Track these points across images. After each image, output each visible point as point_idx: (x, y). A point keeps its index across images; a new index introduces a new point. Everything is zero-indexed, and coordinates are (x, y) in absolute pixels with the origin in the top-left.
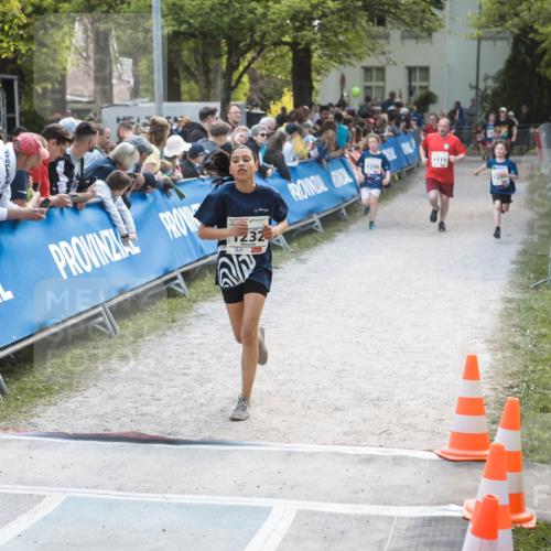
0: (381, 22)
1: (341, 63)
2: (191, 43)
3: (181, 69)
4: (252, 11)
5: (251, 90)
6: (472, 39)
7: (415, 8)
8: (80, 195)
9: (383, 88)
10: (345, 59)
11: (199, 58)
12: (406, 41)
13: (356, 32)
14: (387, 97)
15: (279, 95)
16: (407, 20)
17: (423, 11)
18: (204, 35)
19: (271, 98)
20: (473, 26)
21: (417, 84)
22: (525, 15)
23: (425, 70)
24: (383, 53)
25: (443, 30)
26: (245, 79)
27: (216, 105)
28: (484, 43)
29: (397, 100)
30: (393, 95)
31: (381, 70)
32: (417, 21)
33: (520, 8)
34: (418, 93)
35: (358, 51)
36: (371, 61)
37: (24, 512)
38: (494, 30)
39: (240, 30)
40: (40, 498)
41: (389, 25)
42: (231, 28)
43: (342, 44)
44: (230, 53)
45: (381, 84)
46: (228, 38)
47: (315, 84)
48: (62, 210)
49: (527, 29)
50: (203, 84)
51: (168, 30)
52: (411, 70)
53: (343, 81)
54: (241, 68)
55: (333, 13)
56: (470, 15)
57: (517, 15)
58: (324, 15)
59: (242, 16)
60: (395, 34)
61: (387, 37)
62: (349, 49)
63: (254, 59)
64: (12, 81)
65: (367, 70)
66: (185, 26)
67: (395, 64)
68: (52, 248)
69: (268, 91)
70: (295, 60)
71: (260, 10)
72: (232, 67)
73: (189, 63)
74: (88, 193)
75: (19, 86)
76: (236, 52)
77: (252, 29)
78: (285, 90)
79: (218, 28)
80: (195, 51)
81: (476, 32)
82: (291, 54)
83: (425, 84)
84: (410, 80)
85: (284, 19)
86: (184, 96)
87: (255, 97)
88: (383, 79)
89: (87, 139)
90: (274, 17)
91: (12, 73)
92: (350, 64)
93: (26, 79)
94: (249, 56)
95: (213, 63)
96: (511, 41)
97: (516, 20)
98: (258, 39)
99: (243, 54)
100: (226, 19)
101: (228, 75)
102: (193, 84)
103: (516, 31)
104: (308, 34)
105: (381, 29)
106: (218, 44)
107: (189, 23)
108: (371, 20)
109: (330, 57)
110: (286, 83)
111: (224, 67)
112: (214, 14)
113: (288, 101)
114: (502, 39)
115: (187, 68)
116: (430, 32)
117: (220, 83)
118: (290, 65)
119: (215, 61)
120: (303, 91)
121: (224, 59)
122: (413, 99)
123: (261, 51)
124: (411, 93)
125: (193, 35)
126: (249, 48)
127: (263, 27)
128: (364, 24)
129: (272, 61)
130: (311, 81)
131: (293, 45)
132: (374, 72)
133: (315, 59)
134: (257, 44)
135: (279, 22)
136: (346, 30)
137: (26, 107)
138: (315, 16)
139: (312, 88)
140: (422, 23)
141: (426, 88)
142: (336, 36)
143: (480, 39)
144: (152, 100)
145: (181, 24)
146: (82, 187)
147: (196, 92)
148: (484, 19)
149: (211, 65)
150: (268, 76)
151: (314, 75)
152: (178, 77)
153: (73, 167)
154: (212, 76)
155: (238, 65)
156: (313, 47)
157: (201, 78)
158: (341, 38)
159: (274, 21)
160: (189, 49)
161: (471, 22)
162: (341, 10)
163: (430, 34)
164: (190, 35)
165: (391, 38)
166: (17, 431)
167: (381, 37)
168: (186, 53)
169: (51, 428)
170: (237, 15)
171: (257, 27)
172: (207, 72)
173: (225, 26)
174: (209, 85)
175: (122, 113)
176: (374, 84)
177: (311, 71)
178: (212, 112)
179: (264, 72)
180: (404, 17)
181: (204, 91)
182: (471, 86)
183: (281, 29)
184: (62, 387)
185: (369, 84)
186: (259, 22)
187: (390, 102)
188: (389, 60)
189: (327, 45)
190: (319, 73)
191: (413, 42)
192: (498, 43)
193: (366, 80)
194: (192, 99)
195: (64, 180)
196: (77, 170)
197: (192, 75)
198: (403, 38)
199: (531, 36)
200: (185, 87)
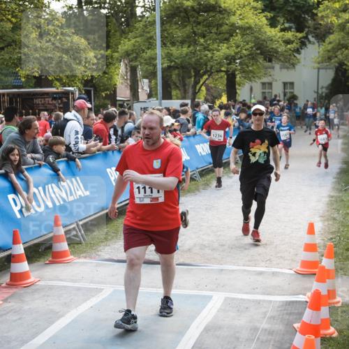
0: (270, 61)
1: (251, 81)
2: (176, 72)
3: (172, 84)
4: (206, 56)
5: (207, 94)
6: (314, 68)
7: (286, 53)
8: (122, 145)
9: (271, 93)
10: (252, 79)
11: (180, 78)
12: (283, 70)
13: (258, 65)
14: (273, 97)
15: (220, 96)
16: (282, 59)
17: (290, 55)
18: (183, 67)
19: (216, 98)
20: (315, 62)
21: (287, 91)
22: (340, 57)
23: (292, 84)
24: (270, 75)
25: (300, 64)
26: (203, 88)
27: (189, 102)
28: (321, 71)
29: (278, 98)
30: (276, 96)
31: (270, 84)
32: (287, 60)
33: (337, 54)
34: (288, 95)
35: (259, 75)
36: (265, 80)
37: (93, 296)
38: (325, 64)
39: (200, 65)
40: (101, 290)
41: (274, 62)
42: (196, 64)
43: (251, 71)
44: (195, 76)
45: (270, 91)
46: (195, 69)
47: (238, 91)
48: (113, 151)
49: (341, 64)
50: (182, 91)
51: (165, 65)
52: (285, 84)
53: (251, 89)
54: (201, 83)
55: (245, 56)
56: (313, 57)
57: (336, 57)
58: (241, 57)
59: (201, 58)
60: (277, 66)
61: (273, 68)
62: (254, 74)
63: (207, 79)
64: (90, 91)
65: (263, 84)
66: (173, 63)
67: (276, 81)
68: (108, 170)
69: (215, 94)
70: (228, 79)
71: (210, 55)
72: (196, 83)
73: (175, 81)
74: (126, 144)
75: (94, 93)
76: (198, 76)
77: (206, 65)
78: (223, 94)
79: (189, 64)
80: (178, 75)
81: (316, 65)
82: (226, 76)
83: (292, 91)
84: (284, 89)
85: (221, 59)
86: (174, 97)
87: (209, 98)
88: (271, 89)
89: (123, 117)
90: (217, 58)
91: (91, 87)
92: (255, 81)
93: (98, 90)
94: (205, 77)
95: (187, 81)
96: (334, 69)
97: (336, 59)
98: (209, 69)
99: (202, 76)
100: (193, 60)
101: (194, 87)
102: (178, 91)
103: (337, 65)
104: (233, 66)
105: (270, 64)
106: (190, 72)
107: (175, 62)
108: (265, 59)
109: (245, 78)
110: (223, 91)
111: (192, 82)
112: (187, 57)
113: (224, 99)
114: (330, 68)
115: (175, 84)
116: (293, 65)
117: (190, 91)
118: (225, 82)
119: (189, 80)
120: (232, 94)
121: (193, 79)
122: (286, 98)
123: (210, 75)
124: (285, 95)
125: (177, 68)
126: (205, 73)
127: (211, 63)
128: (261, 61)
129: (216, 80)
130: (235, 89)
131: (226, 72)
132: (267, 85)
133: (238, 79)
134: (209, 71)
135: (219, 60)
136: (253, 64)
137: (98, 103)
138: (237, 58)
139: (236, 93)
140: (289, 61)
141: (292, 93)
142: (248, 67)
143: (319, 69)
144: (157, 99)
145: (171, 62)
146: (123, 141)
147: (179, 95)
148: (320, 59)
149: (186, 82)
150: (215, 87)
151: (237, 86)
152: (170, 88)
153: (117, 131)
154: (187, 87)
155: (199, 82)
156: (237, 73)
157: (182, 88)
158: (250, 68)
159: (216, 60)
160: (176, 74)
161: (314, 60)
162: (250, 55)
163: (294, 66)
164: (176, 67)
165: (275, 69)
166: (91, 258)
167: (270, 68)
168: (174, 76)
169: (107, 257)
170: (198, 57)
171: (209, 64)
172: (184, 85)
173: (192, 63)
174: (185, 92)
175: (143, 105)
176: (267, 91)
177: (235, 85)
178: (187, 105)
179: (213, 85)
180: (281, 58)
181: (183, 94)
182: (315, 92)
183: (220, 64)
184: (113, 238)
185: (264, 91)
186: (209, 61)
187: (274, 100)
188: (273, 79)
189: (244, 72)
190: (240, 86)
191: (286, 70)
192: (328, 70)
193: (263, 89)
194: (178, 99)
195: (113, 137)
196: (120, 132)
197: (177, 87)
198: (281, 68)
199: (344, 67)
200: (174, 93)
